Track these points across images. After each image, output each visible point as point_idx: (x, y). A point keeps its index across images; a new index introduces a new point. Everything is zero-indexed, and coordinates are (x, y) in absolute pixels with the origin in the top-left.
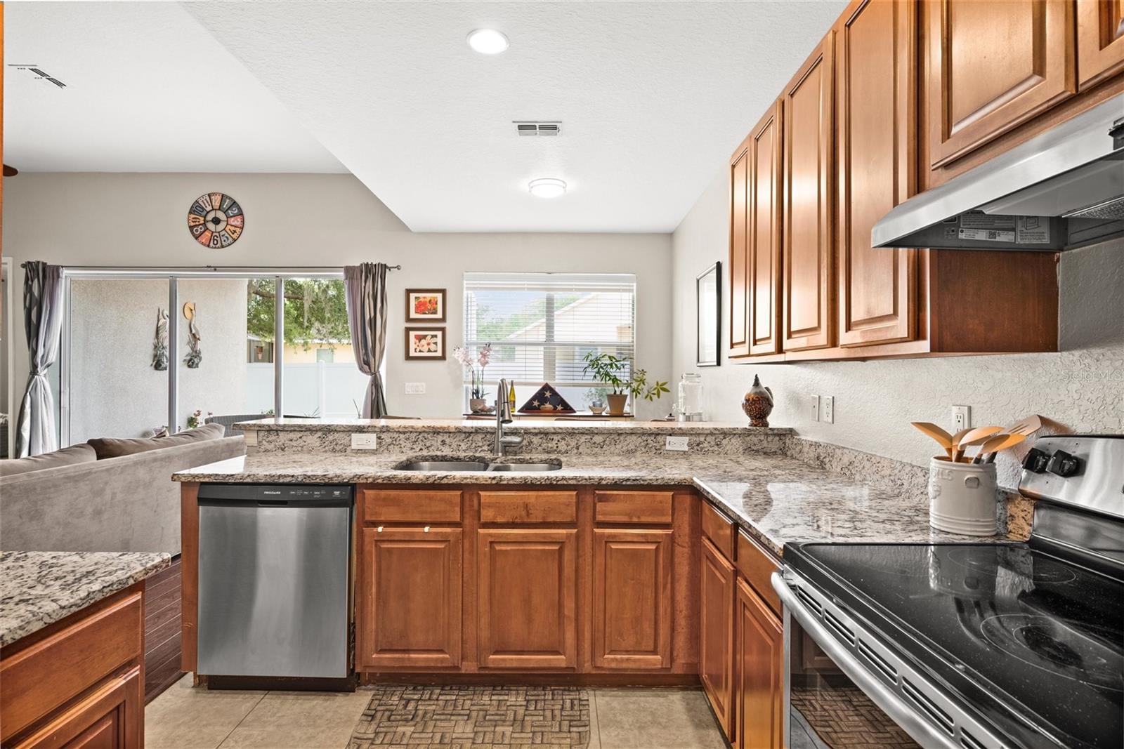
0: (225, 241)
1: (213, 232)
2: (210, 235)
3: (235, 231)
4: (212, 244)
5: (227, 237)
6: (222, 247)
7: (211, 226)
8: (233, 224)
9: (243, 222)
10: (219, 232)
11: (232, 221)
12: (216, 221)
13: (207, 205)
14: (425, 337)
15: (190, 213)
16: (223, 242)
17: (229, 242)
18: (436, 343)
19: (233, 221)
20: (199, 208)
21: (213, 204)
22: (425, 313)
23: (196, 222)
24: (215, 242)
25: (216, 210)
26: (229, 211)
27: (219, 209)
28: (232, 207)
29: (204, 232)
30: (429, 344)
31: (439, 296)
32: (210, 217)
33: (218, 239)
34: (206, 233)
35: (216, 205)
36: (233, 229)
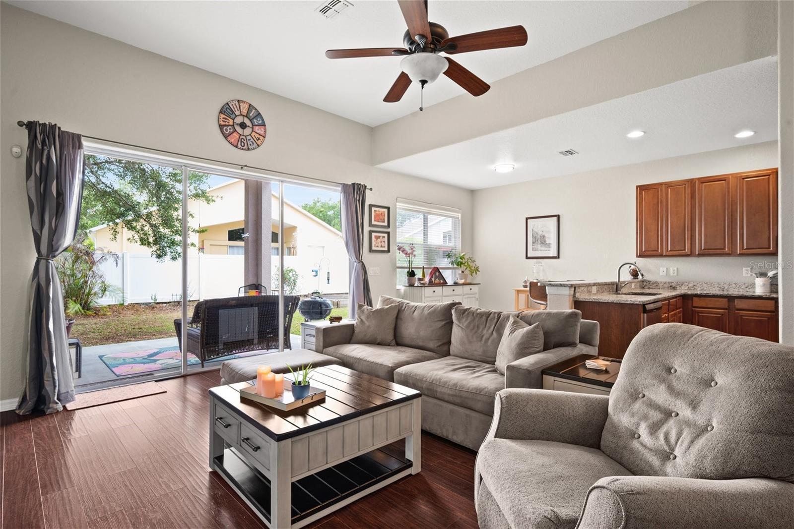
0: (250, 145)
1: (240, 135)
2: (238, 137)
3: (259, 139)
4: (239, 146)
5: (252, 142)
6: (249, 149)
7: (238, 129)
8: (258, 132)
9: (265, 132)
10: (246, 136)
11: (256, 128)
12: (243, 126)
13: (236, 110)
14: (379, 237)
15: (221, 112)
16: (249, 146)
17: (254, 146)
18: (384, 242)
19: (258, 130)
20: (228, 110)
21: (242, 110)
22: (379, 222)
23: (226, 122)
24: (241, 144)
25: (244, 116)
26: (255, 120)
27: (246, 116)
28: (255, 118)
29: (233, 133)
30: (381, 242)
31: (386, 211)
32: (239, 120)
33: (245, 142)
34: (235, 134)
35: (245, 112)
36: (257, 136)
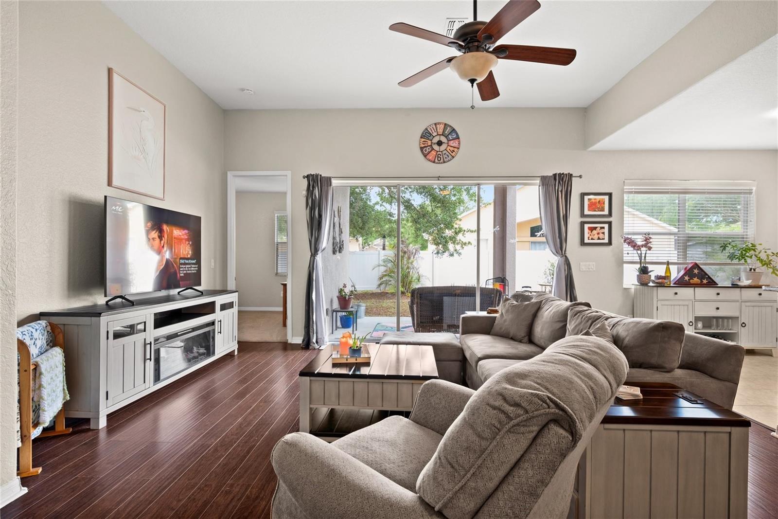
0: (446, 158)
1: (437, 151)
2: (435, 154)
3: (454, 151)
4: (436, 161)
5: (447, 155)
6: (444, 162)
7: (436, 147)
8: (452, 145)
9: (459, 144)
10: (442, 152)
11: (451, 143)
12: (440, 143)
13: (433, 131)
14: (595, 228)
15: (421, 137)
16: (445, 159)
17: (449, 159)
18: (603, 233)
19: (453, 143)
20: (427, 134)
21: (438, 131)
22: (596, 211)
23: (425, 144)
24: (439, 159)
25: (440, 135)
26: (450, 136)
27: (442, 135)
28: (451, 133)
29: (431, 151)
30: (598, 234)
31: (606, 198)
32: (436, 140)
33: (441, 157)
34: (432, 152)
35: (440, 131)
36: (452, 149)
